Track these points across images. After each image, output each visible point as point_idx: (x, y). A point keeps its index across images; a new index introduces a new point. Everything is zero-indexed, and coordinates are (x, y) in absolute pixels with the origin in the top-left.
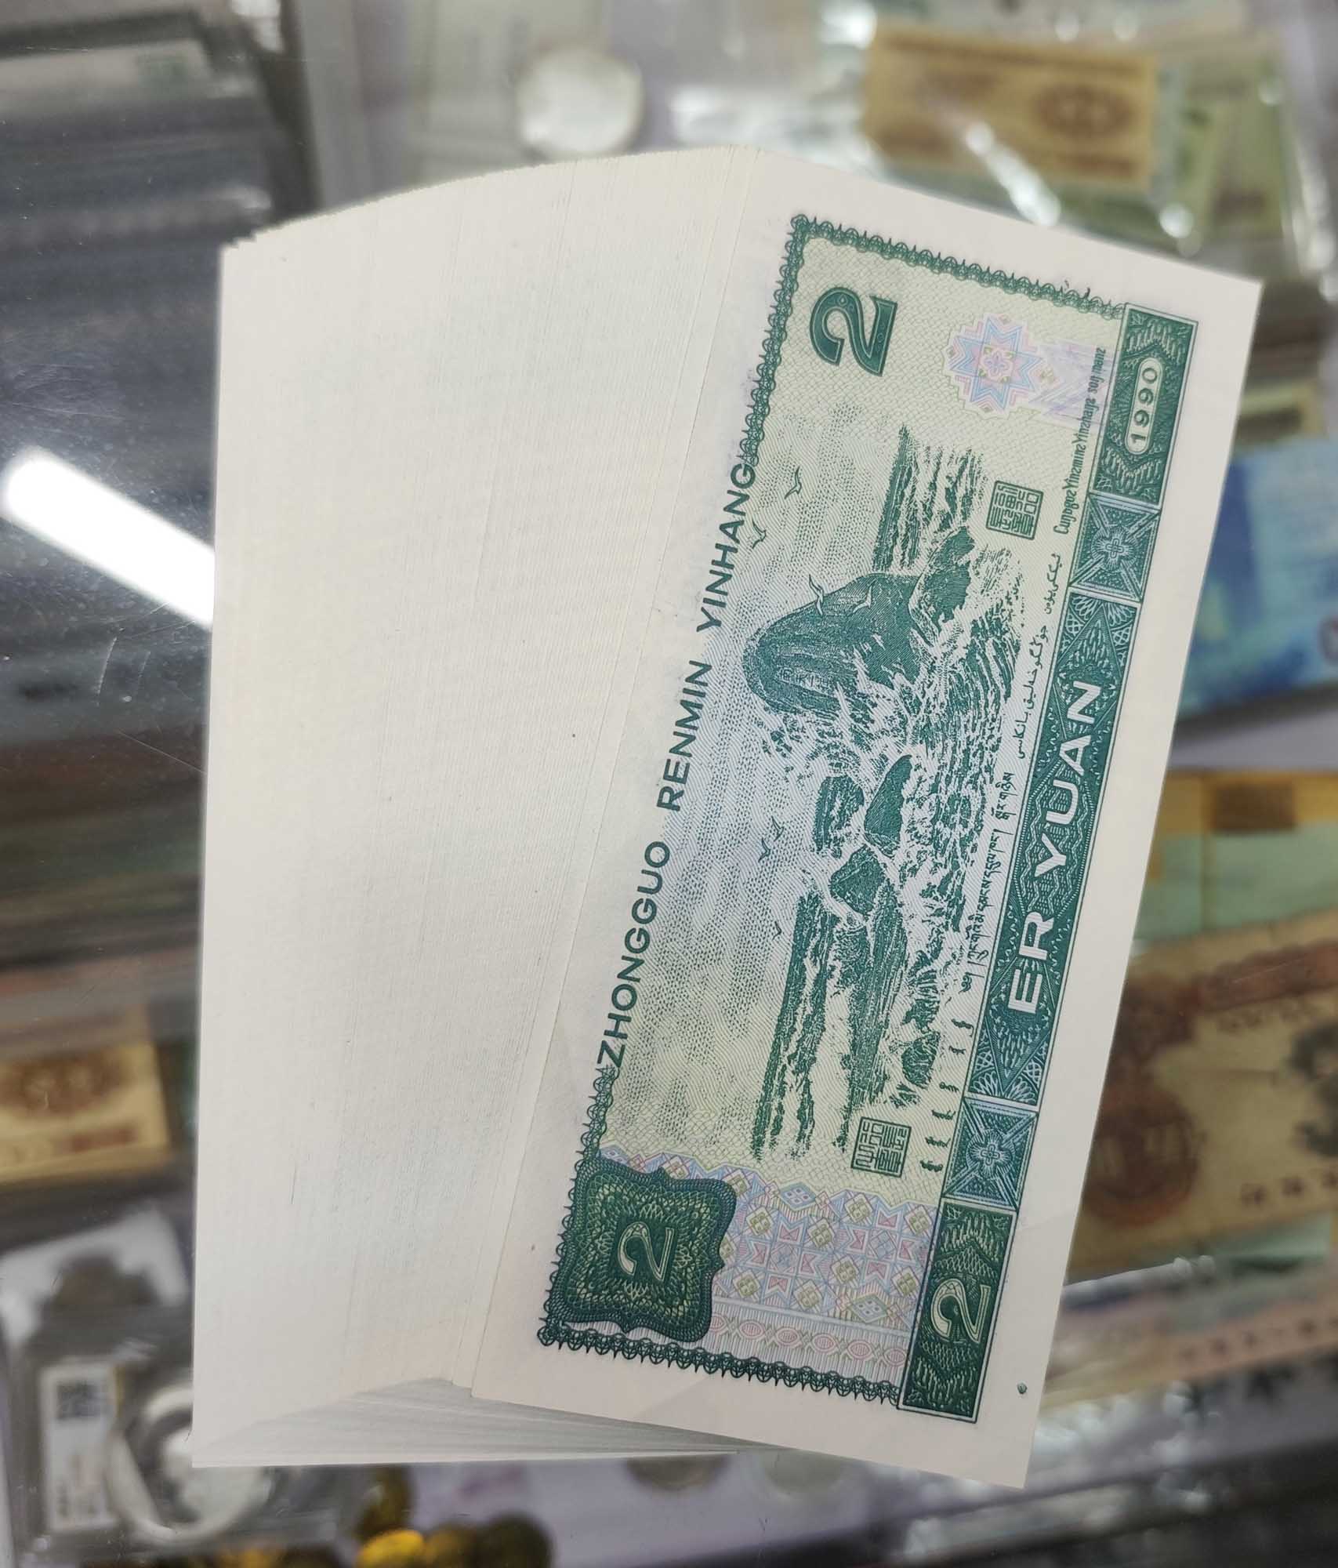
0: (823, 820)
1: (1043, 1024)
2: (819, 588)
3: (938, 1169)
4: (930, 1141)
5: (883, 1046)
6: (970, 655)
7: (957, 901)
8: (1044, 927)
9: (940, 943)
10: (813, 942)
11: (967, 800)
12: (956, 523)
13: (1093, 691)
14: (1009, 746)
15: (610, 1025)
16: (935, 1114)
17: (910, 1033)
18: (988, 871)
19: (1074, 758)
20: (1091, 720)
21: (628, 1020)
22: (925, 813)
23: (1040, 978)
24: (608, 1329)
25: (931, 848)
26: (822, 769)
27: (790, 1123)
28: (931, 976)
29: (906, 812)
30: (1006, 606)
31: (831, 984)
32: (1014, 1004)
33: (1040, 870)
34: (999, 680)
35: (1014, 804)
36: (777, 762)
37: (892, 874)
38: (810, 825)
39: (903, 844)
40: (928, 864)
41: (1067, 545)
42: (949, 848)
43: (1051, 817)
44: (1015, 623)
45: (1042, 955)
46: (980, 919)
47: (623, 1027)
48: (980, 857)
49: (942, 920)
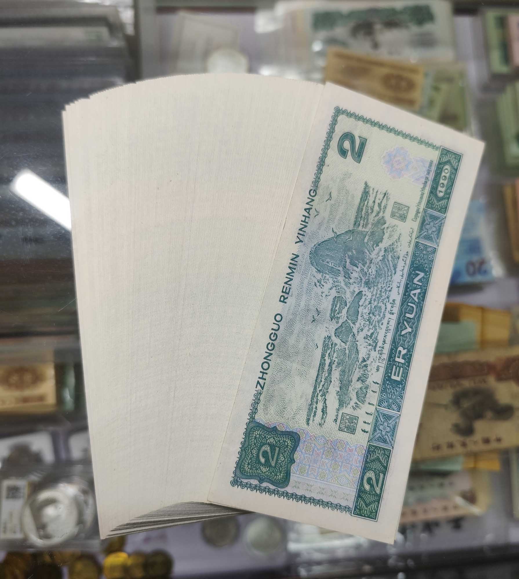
0: (333, 310)
1: (402, 384)
2: (336, 233)
3: (367, 432)
4: (365, 422)
5: (350, 389)
6: (383, 259)
7: (376, 342)
8: (404, 352)
9: (369, 355)
10: (328, 352)
11: (380, 307)
12: (381, 214)
13: (422, 275)
14: (395, 290)
15: (261, 375)
16: (367, 413)
17: (359, 385)
18: (386, 332)
19: (415, 296)
20: (420, 284)
21: (267, 374)
22: (367, 311)
23: (402, 369)
24: (254, 482)
25: (368, 323)
26: (334, 293)
27: (319, 413)
28: (366, 366)
29: (360, 309)
30: (395, 244)
31: (334, 366)
32: (393, 377)
33: (403, 333)
34: (392, 268)
35: (396, 310)
36: (318, 290)
37: (355, 330)
38: (329, 312)
39: (359, 321)
40: (367, 328)
41: (416, 226)
42: (374, 323)
43: (408, 315)
44: (399, 249)
45: (403, 361)
46: (383, 348)
47: (265, 376)
48: (384, 327)
49: (370, 347)
